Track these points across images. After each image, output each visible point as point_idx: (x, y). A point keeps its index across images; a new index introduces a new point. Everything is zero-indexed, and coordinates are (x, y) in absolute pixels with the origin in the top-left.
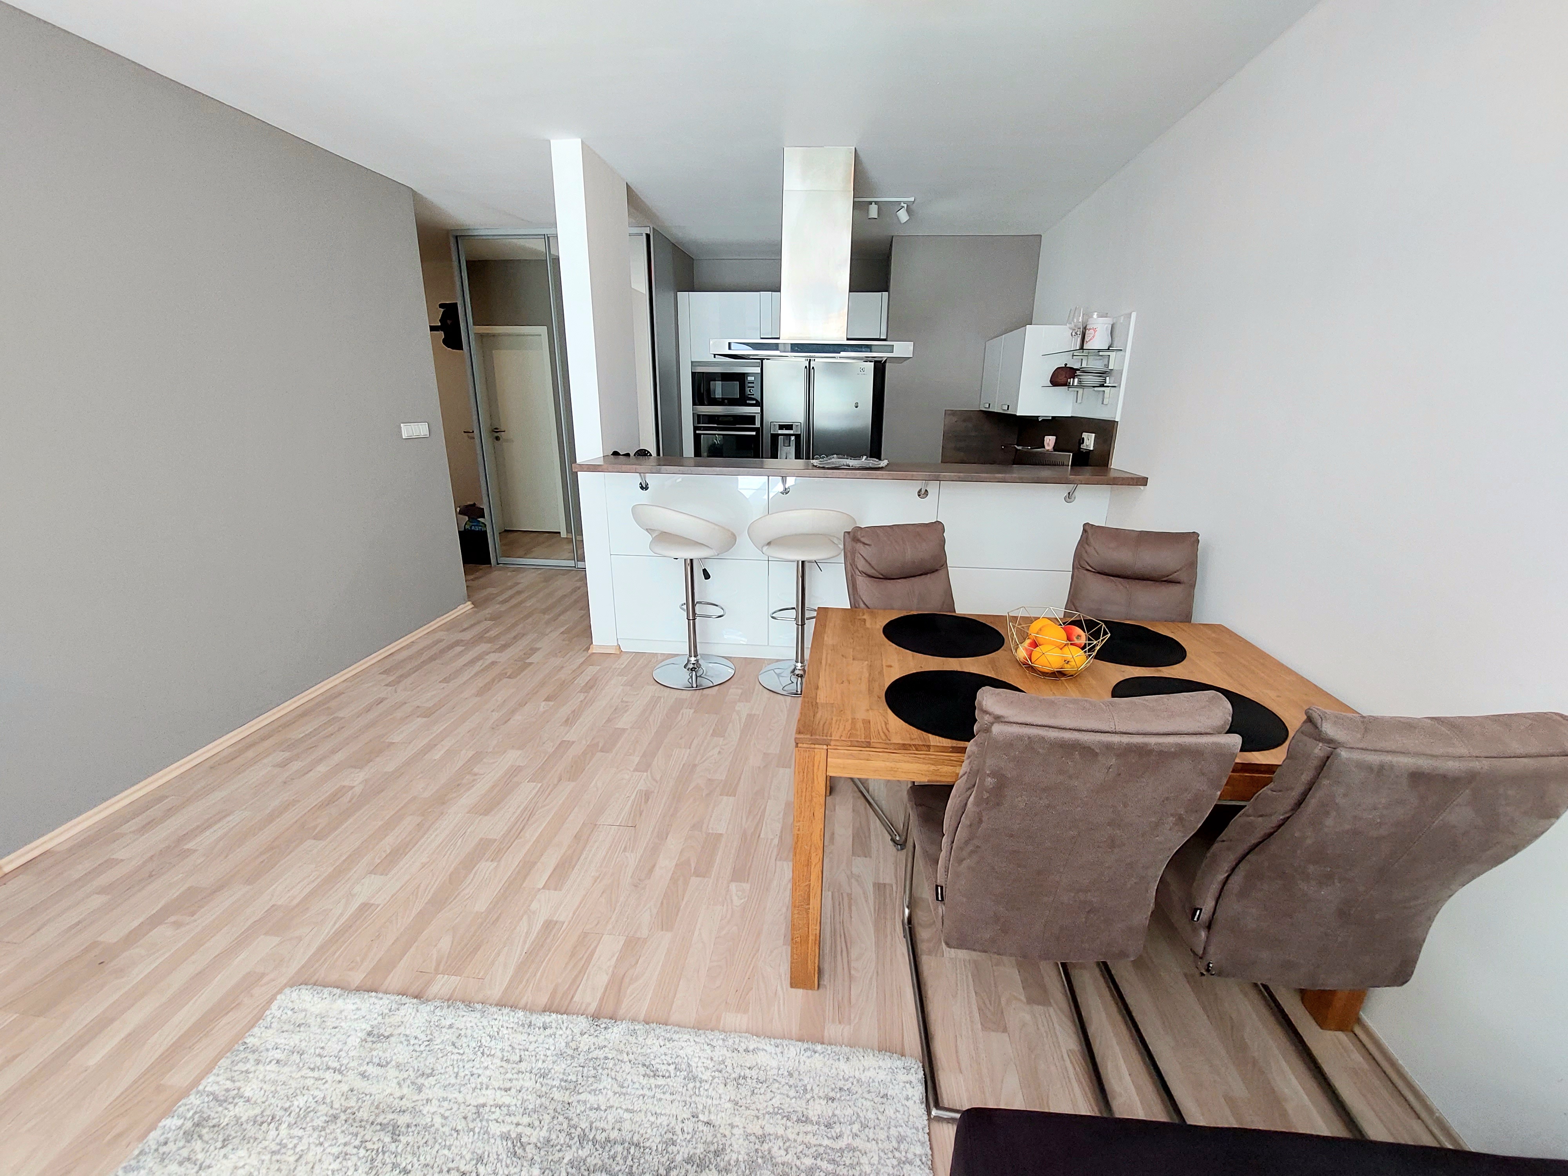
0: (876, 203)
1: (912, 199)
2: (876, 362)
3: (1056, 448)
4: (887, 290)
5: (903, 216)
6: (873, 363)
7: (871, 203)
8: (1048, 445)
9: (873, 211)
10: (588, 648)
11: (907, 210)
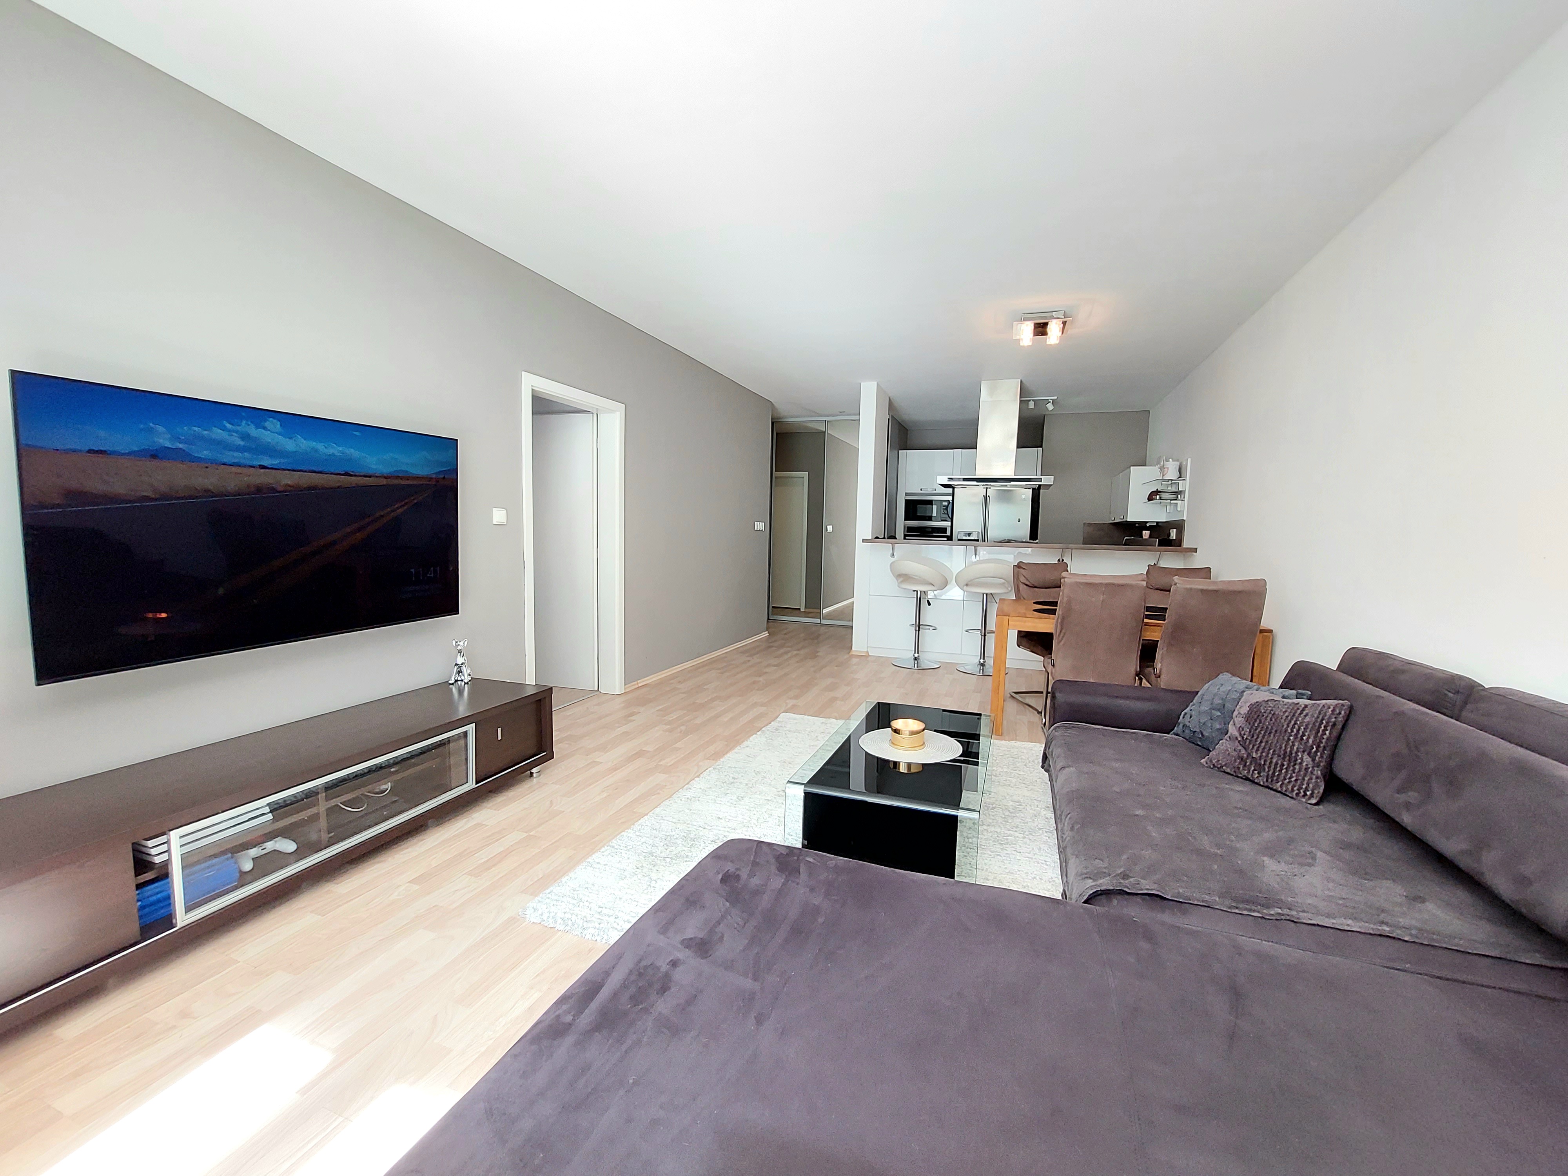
0: (1033, 400)
1: (1056, 398)
2: (1033, 489)
3: (1150, 537)
4: (1041, 446)
5: (1050, 407)
6: (1031, 490)
7: (1030, 400)
8: (1145, 536)
9: (1031, 405)
10: (850, 652)
11: (1052, 403)
